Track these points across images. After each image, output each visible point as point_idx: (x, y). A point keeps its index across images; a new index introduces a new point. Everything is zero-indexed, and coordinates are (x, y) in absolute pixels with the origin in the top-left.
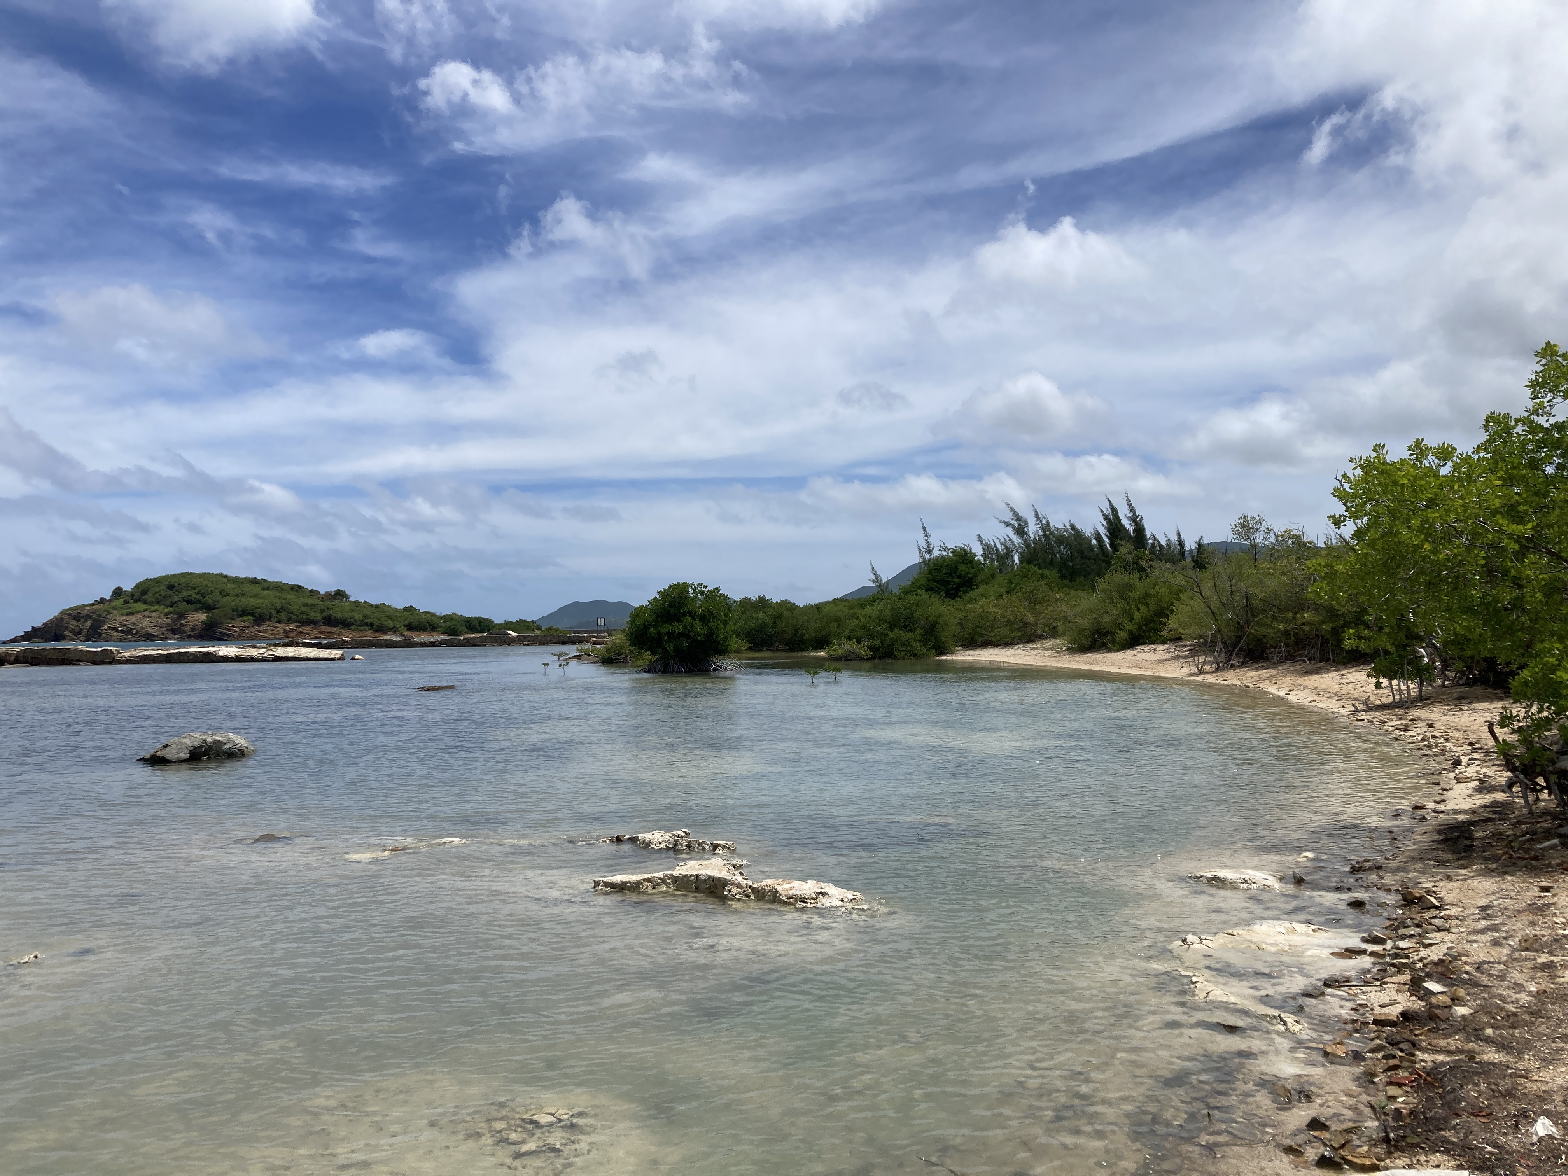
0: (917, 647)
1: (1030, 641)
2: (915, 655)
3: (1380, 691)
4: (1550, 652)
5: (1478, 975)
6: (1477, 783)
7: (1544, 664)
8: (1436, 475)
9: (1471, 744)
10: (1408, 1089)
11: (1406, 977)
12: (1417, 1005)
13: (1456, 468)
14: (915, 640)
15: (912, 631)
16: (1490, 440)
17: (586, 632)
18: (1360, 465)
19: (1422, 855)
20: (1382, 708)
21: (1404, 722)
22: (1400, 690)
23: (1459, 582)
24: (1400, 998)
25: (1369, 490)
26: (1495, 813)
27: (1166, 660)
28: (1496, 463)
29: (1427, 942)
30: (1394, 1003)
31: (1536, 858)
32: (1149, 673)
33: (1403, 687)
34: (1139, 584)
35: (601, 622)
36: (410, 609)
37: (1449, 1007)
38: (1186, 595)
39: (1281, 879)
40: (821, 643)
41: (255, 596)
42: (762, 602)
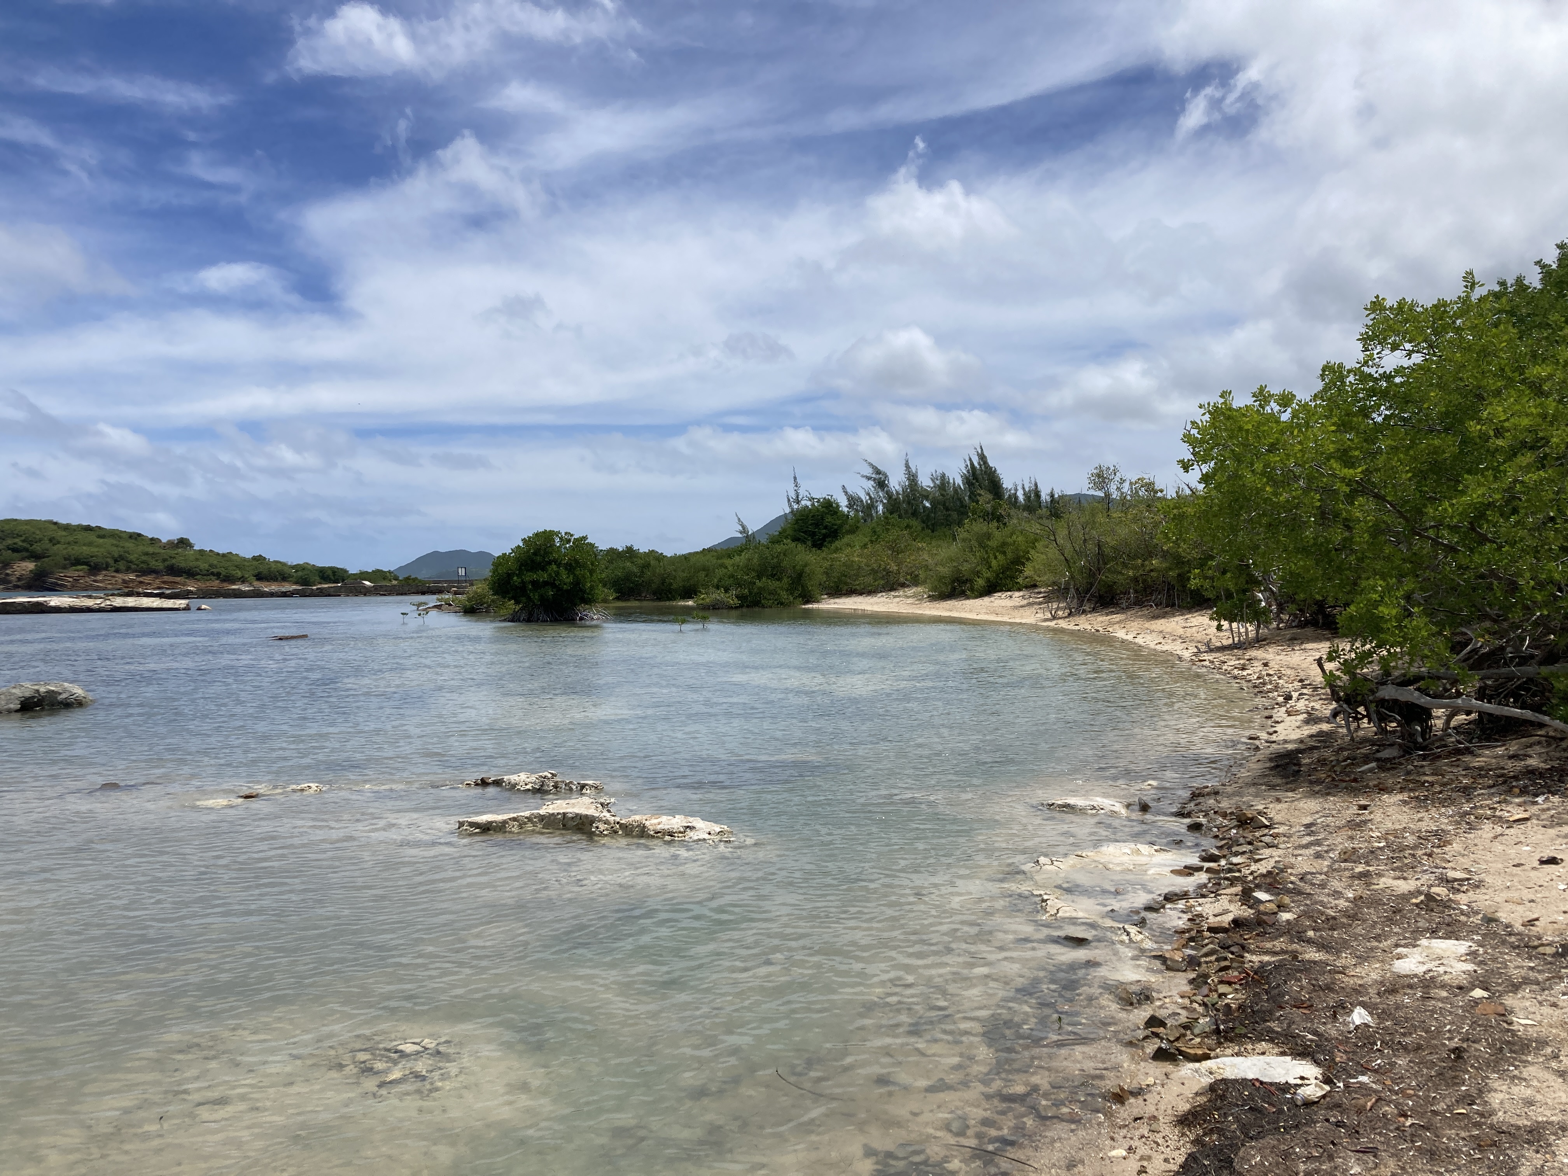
0: (784, 595)
1: (892, 589)
2: (782, 604)
3: (1221, 634)
4: (1373, 589)
5: (1302, 884)
6: (1305, 715)
7: (1369, 600)
8: (1278, 421)
9: (1301, 681)
10: (1238, 987)
11: (1238, 889)
12: (1247, 913)
13: (1295, 415)
14: (782, 588)
15: (779, 579)
16: (1326, 389)
17: (446, 582)
18: (1209, 412)
19: (1256, 781)
20: (1222, 649)
21: (1242, 662)
22: (1239, 633)
23: (1296, 525)
24: (1232, 907)
25: (1216, 435)
26: (1320, 741)
27: (1022, 606)
28: (1331, 411)
29: (1257, 857)
30: (1226, 912)
31: (1355, 780)
32: (1006, 619)
33: (1242, 630)
34: (997, 533)
35: (462, 572)
36: (259, 559)
37: (1276, 913)
38: (1041, 543)
39: (1128, 806)
40: (689, 593)
41: (90, 544)
42: (630, 552)
